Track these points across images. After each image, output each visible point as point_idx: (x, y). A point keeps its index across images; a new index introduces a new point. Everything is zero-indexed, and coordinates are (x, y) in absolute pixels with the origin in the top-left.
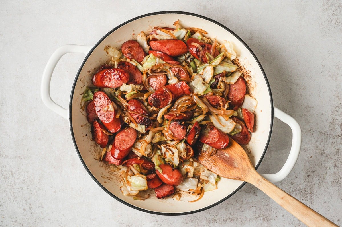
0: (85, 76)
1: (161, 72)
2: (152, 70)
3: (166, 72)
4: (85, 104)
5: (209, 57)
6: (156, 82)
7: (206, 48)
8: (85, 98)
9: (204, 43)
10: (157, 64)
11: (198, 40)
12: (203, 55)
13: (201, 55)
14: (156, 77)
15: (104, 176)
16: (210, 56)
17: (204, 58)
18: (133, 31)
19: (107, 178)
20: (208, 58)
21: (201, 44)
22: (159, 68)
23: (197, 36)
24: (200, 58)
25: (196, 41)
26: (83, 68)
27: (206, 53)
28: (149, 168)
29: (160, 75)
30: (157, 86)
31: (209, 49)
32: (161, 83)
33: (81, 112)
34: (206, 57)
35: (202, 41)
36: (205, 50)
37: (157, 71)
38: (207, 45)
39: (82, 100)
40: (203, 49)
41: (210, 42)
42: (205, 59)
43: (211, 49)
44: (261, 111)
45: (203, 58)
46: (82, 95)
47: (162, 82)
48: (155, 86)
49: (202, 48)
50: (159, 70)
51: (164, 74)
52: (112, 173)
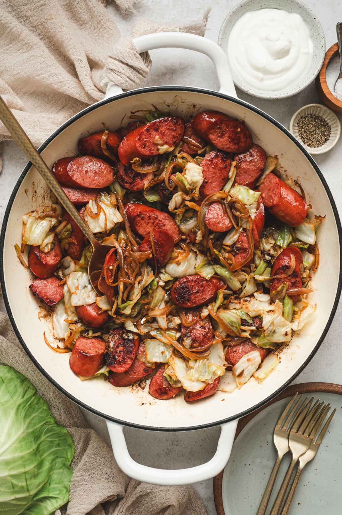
0: (185, 101)
1: (236, 218)
2: (234, 202)
3: (237, 225)
4: (141, 117)
5: (282, 290)
6: (218, 214)
7: (293, 280)
8: (150, 114)
9: (301, 274)
10: (246, 206)
11: (302, 263)
12: (281, 279)
13: (279, 276)
14: (225, 212)
15: (36, 185)
16: (284, 291)
17: (278, 283)
18: (282, 154)
19: (36, 192)
20: (279, 288)
21: (297, 270)
22: (241, 213)
23: (308, 259)
24: (274, 277)
25: (299, 260)
26: (197, 93)
27: (285, 283)
28: (72, 250)
29: (230, 219)
30: (211, 218)
31: (294, 285)
32: (218, 223)
33: (126, 115)
34: (280, 286)
35: (302, 270)
36: (290, 280)
37: (234, 212)
38: (298, 279)
39: (145, 111)
40: (290, 276)
41: (305, 283)
42: (276, 285)
43: (295, 288)
44: (223, 400)
45: (276, 282)
46: (153, 109)
47: (221, 225)
48: (210, 216)
49: (291, 273)
50: (238, 214)
51: (234, 223)
52: (46, 197)
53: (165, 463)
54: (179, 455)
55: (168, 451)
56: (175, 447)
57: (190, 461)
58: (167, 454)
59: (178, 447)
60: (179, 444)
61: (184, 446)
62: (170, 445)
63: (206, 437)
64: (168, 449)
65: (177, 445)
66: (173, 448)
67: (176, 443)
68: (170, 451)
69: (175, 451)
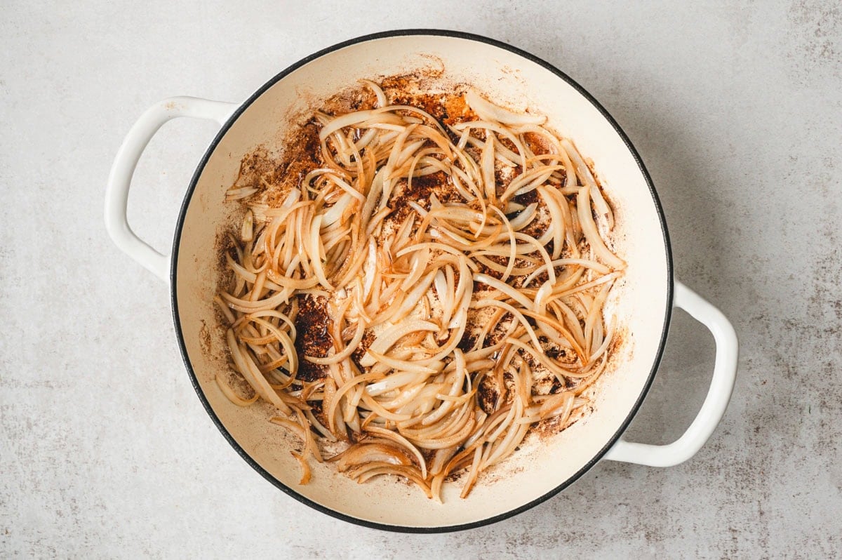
53: (729, 285)
54: (717, 265)
55: (711, 282)
56: (705, 271)
57: (727, 249)
58: (715, 283)
59: (705, 266)
60: (701, 265)
61: (704, 257)
62: (702, 278)
63: (691, 224)
64: (709, 281)
65: (703, 267)
66: (707, 274)
67: (699, 269)
68: (711, 277)
69: (711, 271)
